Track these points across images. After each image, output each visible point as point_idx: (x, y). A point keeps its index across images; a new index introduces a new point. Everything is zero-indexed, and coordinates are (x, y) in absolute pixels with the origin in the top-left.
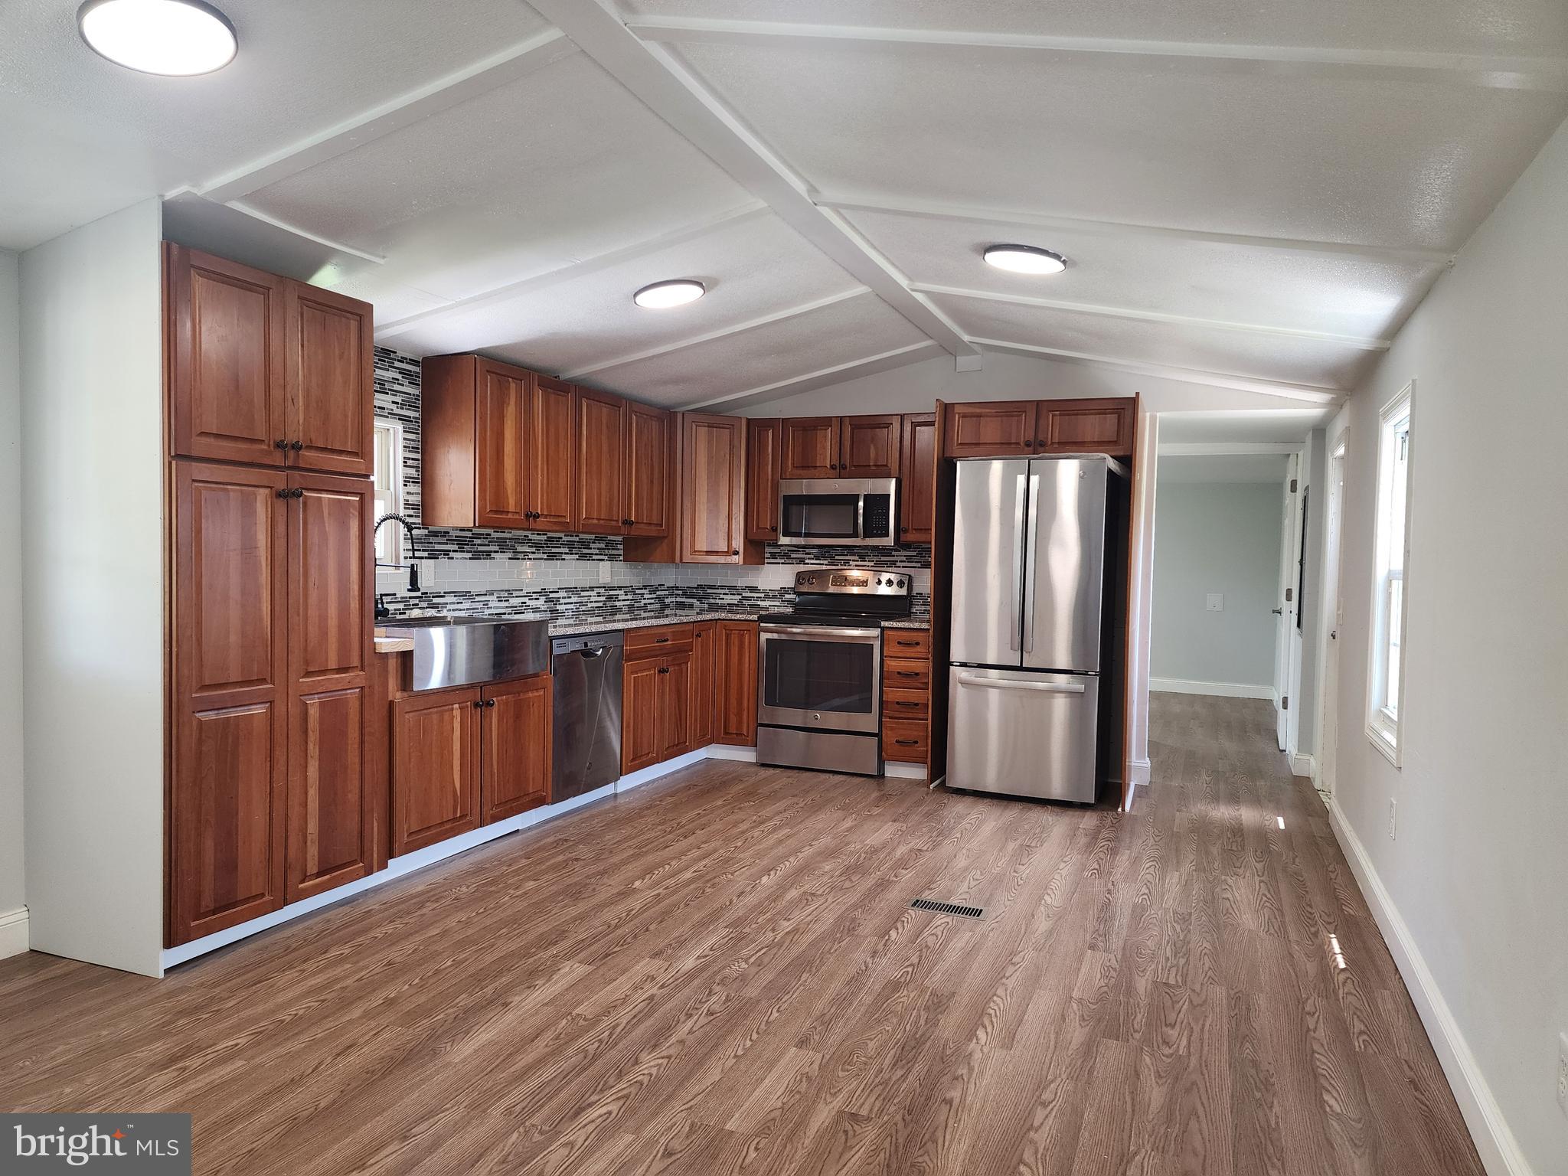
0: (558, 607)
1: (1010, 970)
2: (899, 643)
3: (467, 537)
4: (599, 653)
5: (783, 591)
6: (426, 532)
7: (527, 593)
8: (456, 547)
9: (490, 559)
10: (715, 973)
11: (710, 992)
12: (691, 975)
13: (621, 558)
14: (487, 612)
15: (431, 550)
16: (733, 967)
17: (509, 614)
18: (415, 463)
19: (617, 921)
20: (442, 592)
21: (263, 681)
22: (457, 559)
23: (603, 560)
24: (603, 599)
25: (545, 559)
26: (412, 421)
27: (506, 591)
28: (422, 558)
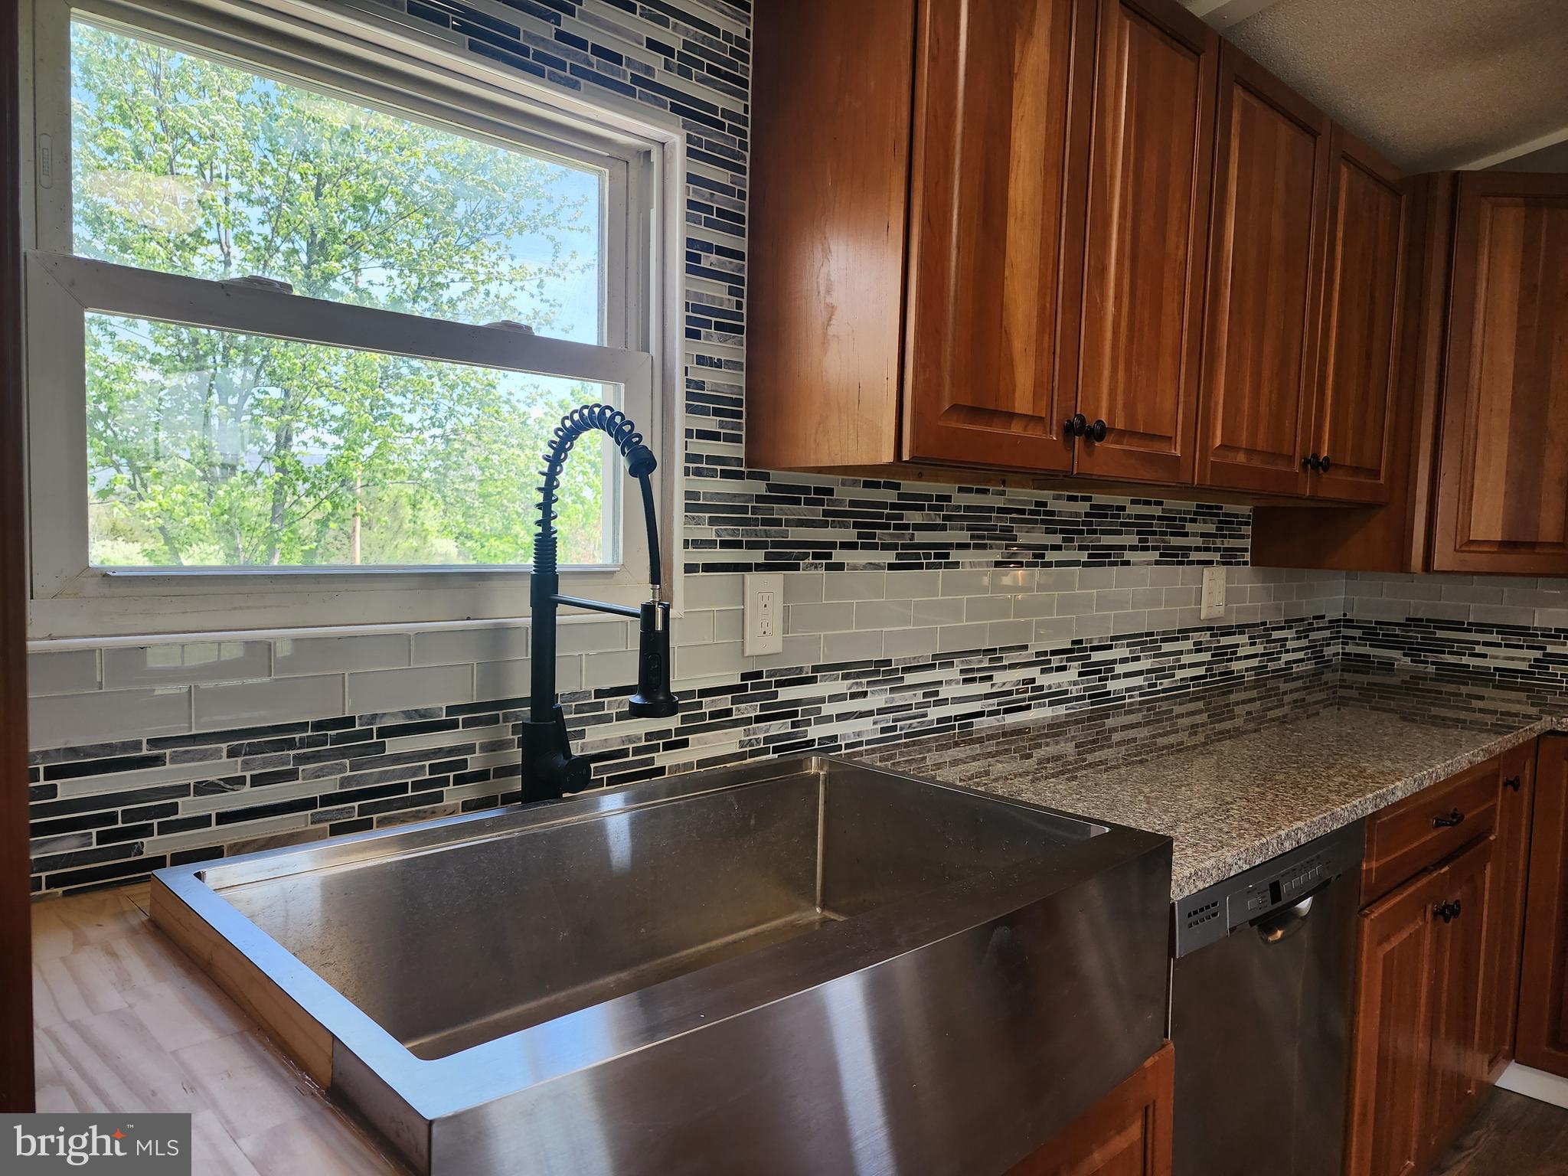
0: (1112, 686)
3: (884, 505)
6: (760, 487)
7: (1038, 654)
8: (850, 535)
9: (948, 565)
13: (1248, 557)
14: (935, 713)
15: (775, 544)
17: (992, 713)
18: (727, 265)
20: (808, 665)
22: (855, 568)
23: (1210, 563)
24: (1206, 657)
25: (1086, 565)
26: (721, 125)
27: (987, 651)
28: (746, 567)
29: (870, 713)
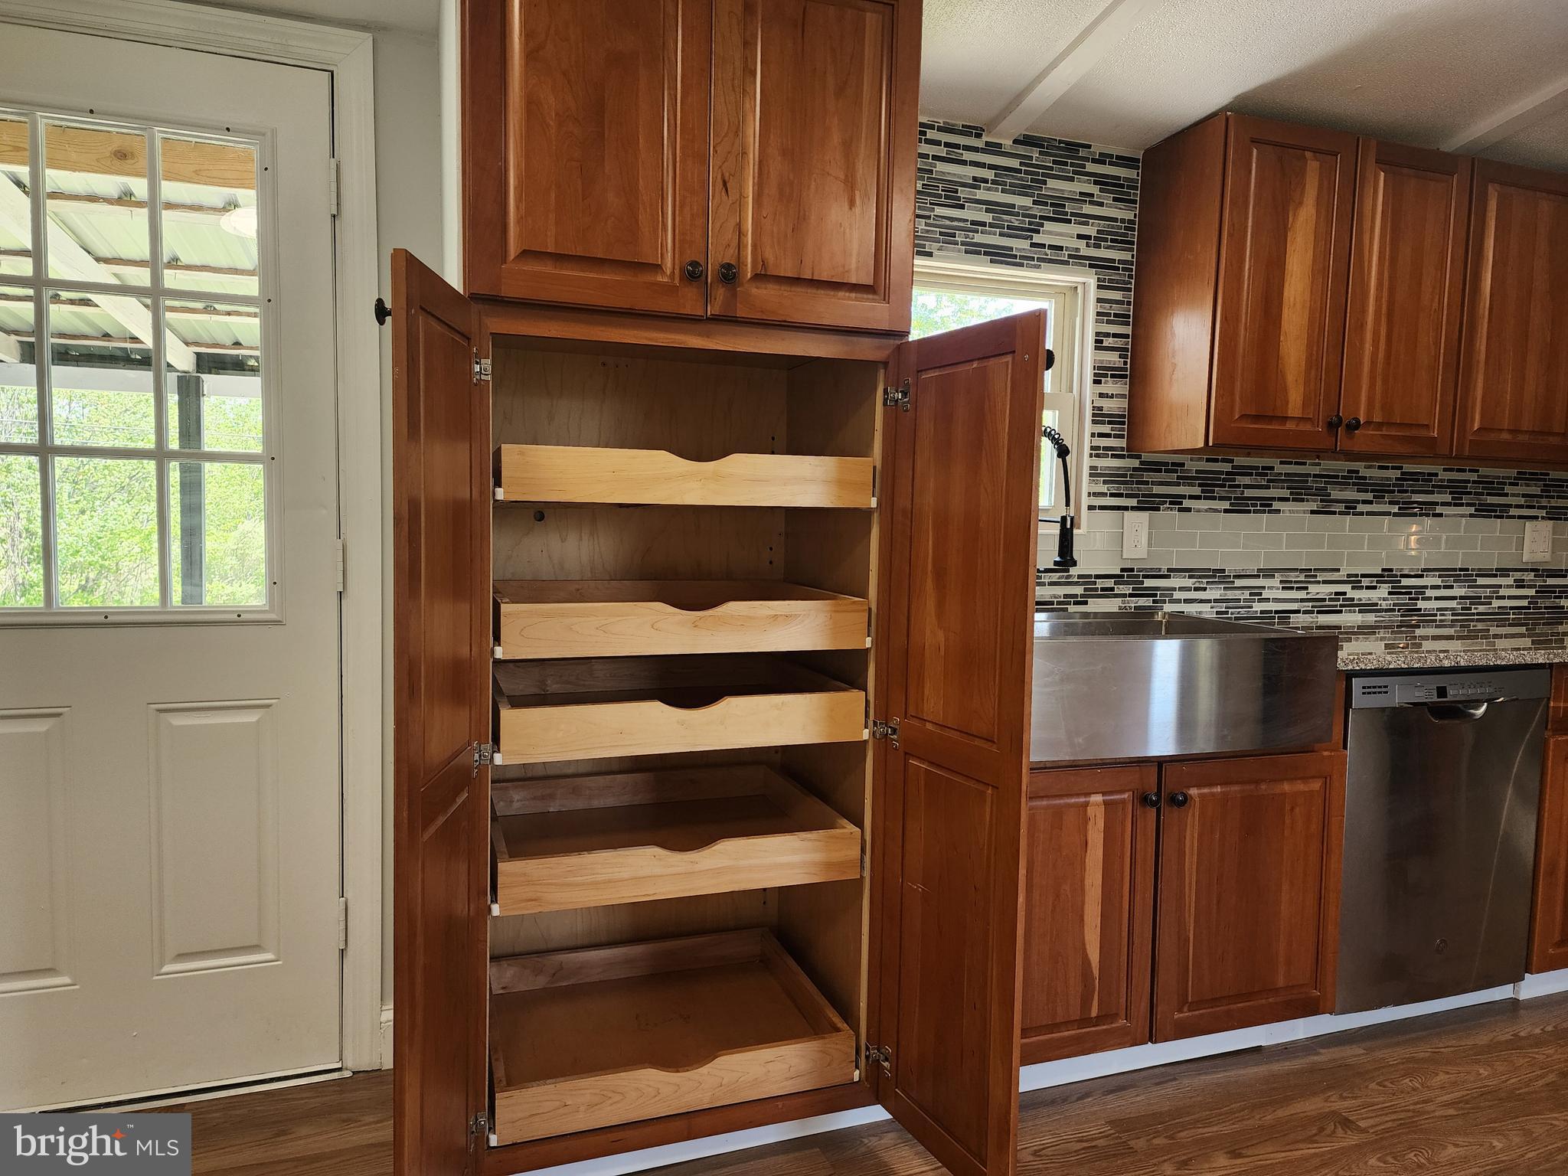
0: (1421, 604)
3: (1221, 473)
6: (1136, 463)
7: (1349, 576)
8: (1197, 491)
9: (1270, 512)
14: (1258, 607)
15: (1144, 496)
18: (1119, 343)
20: (1164, 567)
22: (1199, 511)
23: (1535, 517)
24: (1530, 592)
25: (1395, 515)
26: (1117, 269)
27: (1302, 570)
28: (1126, 508)
29: (1209, 601)
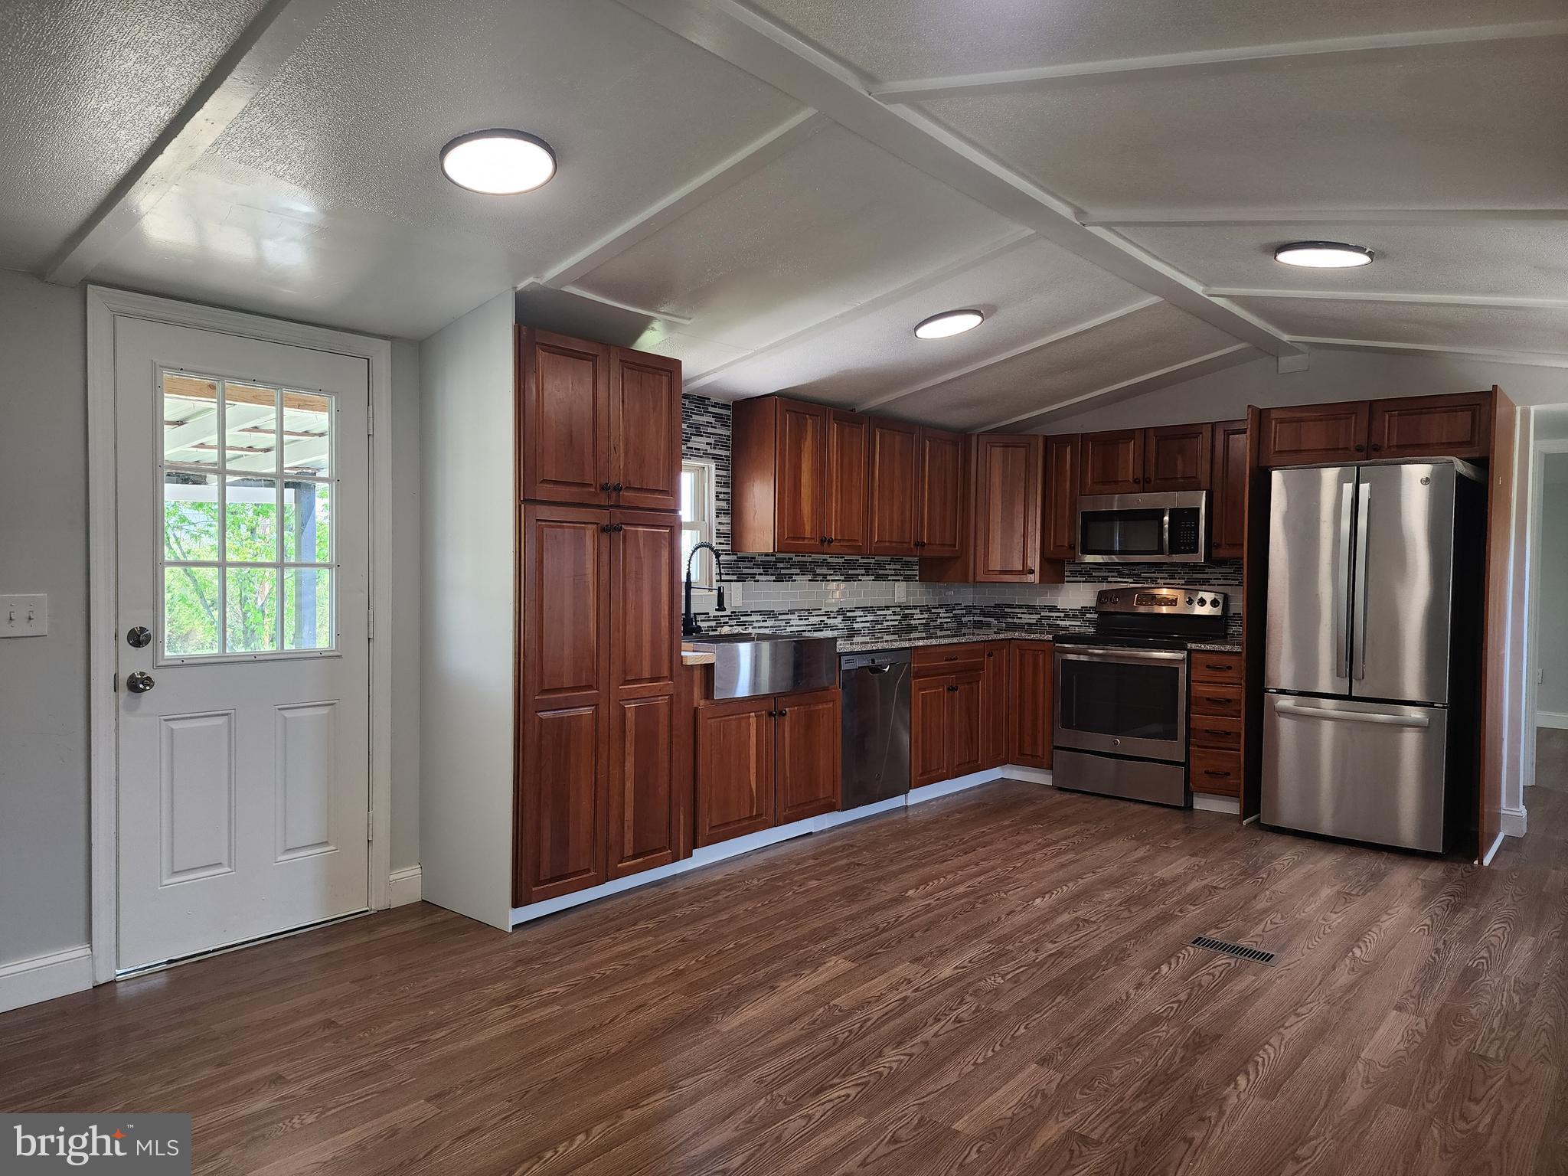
0: (855, 625)
1: (1293, 1019)
2: (1208, 667)
3: (771, 561)
4: (887, 669)
5: (1084, 611)
6: (735, 557)
7: (826, 612)
8: (761, 571)
9: (792, 581)
10: (970, 984)
11: (962, 1001)
12: (947, 983)
13: (917, 578)
14: (789, 629)
15: (739, 574)
16: (988, 980)
17: (809, 631)
18: (726, 497)
19: (885, 924)
20: (749, 611)
21: (590, 687)
22: (762, 581)
23: (899, 580)
24: (899, 617)
25: (843, 581)
26: (723, 459)
27: (806, 610)
28: (732, 581)
29: (768, 626)
